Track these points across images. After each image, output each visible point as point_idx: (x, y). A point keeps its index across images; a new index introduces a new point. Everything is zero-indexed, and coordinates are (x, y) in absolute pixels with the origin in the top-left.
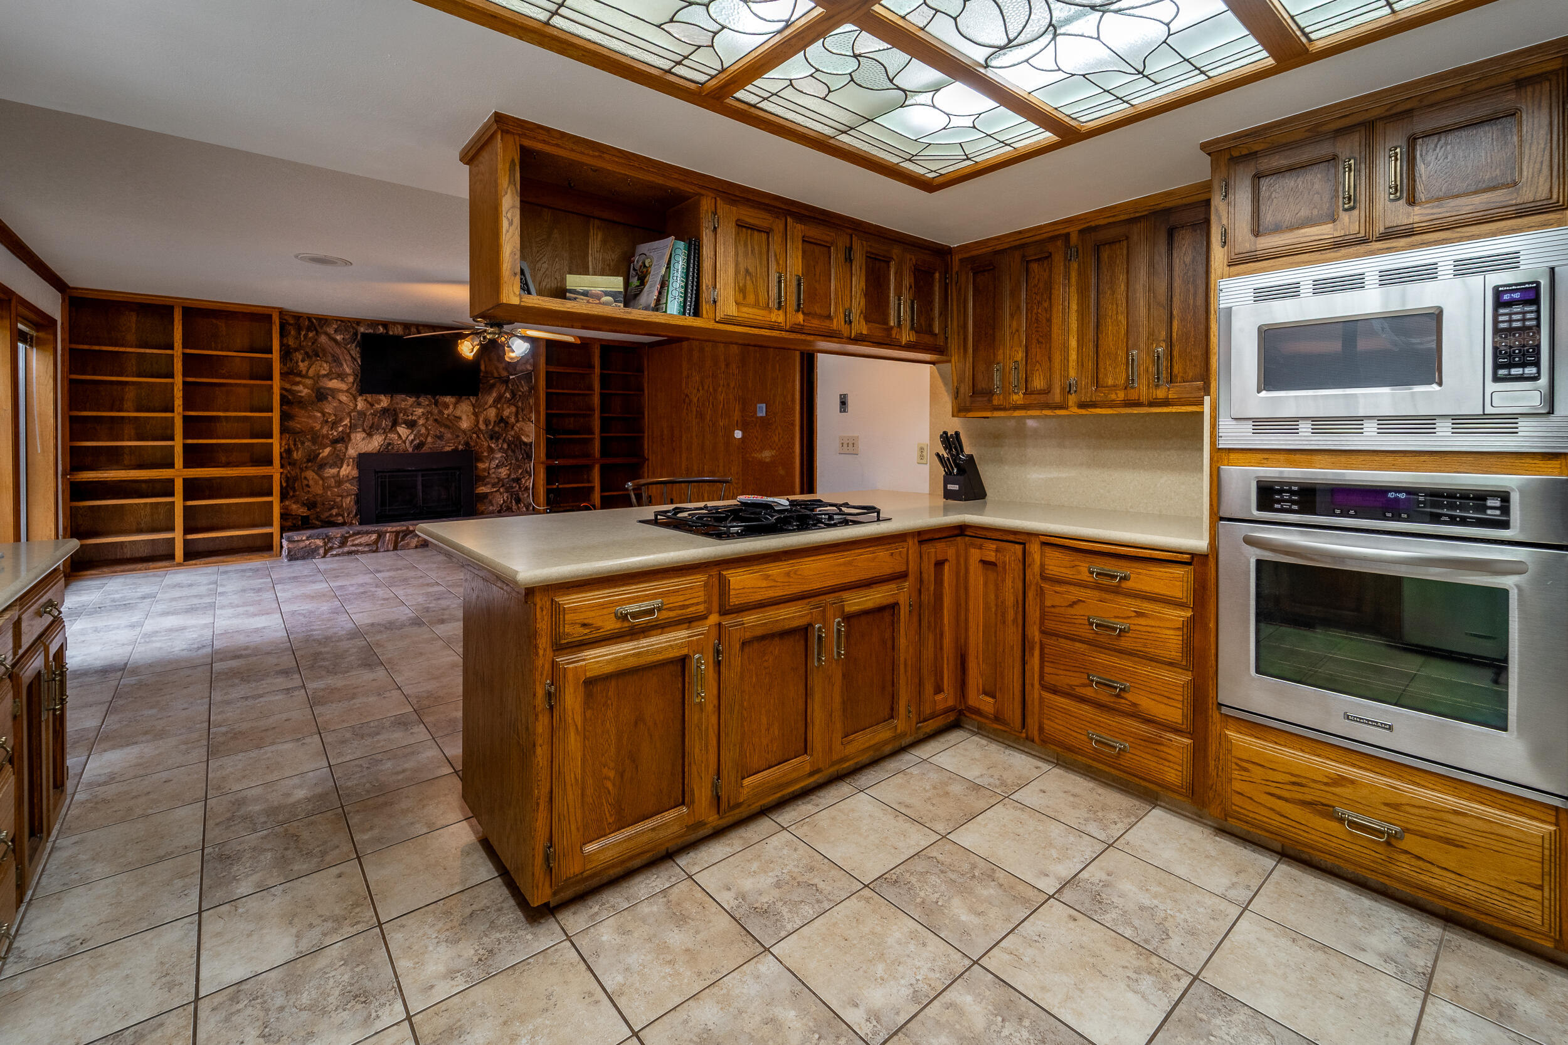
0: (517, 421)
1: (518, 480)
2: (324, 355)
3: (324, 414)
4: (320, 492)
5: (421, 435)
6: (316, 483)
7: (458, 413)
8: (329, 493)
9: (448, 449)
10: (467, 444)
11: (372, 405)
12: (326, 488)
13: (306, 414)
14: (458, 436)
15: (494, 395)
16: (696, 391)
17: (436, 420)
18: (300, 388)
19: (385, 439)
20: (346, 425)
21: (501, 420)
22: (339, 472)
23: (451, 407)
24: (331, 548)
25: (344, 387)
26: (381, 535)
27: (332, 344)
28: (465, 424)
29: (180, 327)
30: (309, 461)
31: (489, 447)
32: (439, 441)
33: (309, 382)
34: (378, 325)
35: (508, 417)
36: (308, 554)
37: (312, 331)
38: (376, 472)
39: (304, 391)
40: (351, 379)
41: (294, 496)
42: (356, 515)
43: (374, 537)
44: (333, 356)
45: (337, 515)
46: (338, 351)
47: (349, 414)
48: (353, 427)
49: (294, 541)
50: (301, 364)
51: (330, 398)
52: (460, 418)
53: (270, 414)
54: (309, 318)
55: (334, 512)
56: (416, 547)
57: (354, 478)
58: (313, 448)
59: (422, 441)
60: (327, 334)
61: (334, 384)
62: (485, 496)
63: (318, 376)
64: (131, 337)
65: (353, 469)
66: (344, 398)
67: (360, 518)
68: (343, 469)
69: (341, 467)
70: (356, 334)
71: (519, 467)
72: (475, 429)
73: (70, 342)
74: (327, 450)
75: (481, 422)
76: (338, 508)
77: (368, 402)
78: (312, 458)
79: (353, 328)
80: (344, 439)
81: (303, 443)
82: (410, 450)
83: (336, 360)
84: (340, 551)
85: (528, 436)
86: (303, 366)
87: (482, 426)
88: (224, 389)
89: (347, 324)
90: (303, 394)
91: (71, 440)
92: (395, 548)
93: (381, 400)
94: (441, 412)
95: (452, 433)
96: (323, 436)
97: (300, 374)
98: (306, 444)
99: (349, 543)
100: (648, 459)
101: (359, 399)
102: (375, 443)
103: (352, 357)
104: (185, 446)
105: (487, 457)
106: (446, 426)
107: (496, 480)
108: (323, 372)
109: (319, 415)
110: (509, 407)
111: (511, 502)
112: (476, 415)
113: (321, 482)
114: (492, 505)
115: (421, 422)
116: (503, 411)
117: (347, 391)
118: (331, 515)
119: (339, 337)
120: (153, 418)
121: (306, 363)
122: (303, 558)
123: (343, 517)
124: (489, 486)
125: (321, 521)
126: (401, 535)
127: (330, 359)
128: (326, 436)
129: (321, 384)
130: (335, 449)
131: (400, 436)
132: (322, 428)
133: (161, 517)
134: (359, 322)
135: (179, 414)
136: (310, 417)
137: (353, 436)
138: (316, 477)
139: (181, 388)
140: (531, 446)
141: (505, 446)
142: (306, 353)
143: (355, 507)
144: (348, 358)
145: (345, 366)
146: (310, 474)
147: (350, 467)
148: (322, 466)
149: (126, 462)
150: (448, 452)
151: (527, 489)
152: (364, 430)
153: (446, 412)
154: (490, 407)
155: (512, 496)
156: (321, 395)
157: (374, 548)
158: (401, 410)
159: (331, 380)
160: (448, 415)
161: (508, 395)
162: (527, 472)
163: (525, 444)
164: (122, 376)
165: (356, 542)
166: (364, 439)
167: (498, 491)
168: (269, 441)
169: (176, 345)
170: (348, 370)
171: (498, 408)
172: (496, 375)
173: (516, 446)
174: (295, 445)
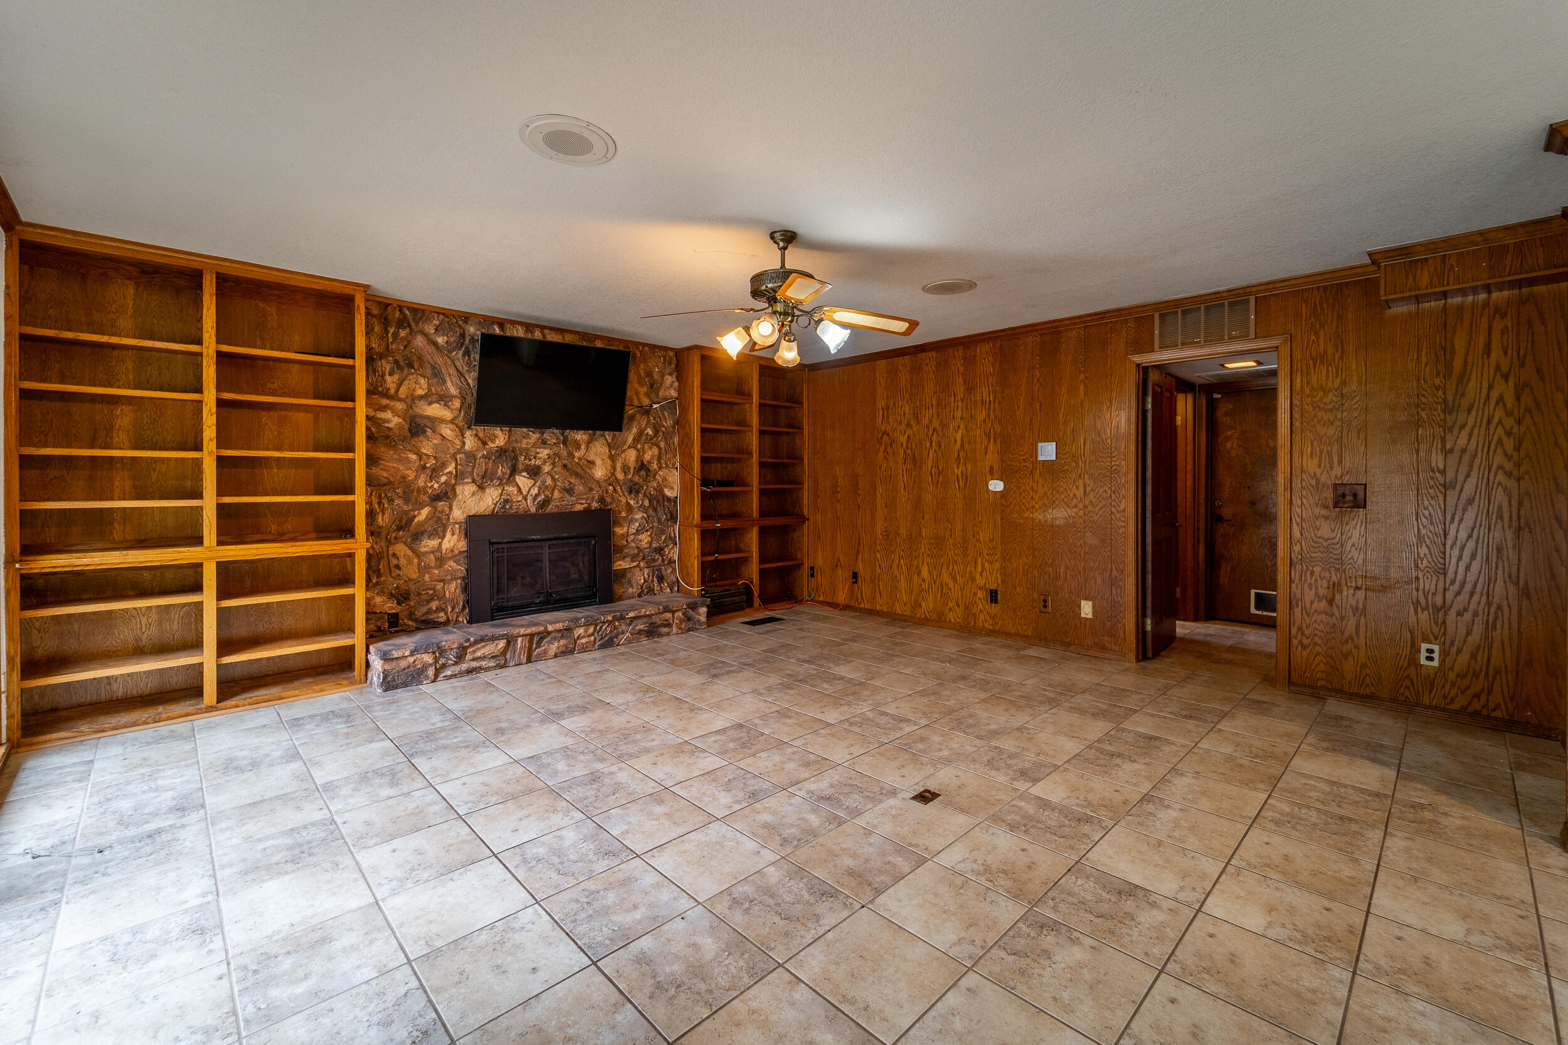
0: (660, 468)
1: (660, 550)
2: (421, 366)
3: (420, 456)
4: (414, 576)
5: (547, 487)
6: (410, 562)
7: (591, 456)
8: (427, 576)
9: (579, 508)
10: (602, 500)
11: (484, 443)
12: (424, 569)
13: (396, 457)
14: (591, 489)
15: (635, 430)
16: (903, 427)
17: (565, 466)
18: (388, 415)
19: (501, 495)
20: (450, 473)
21: (642, 467)
22: (440, 544)
23: (583, 447)
24: (444, 666)
25: (447, 414)
26: (510, 641)
27: (431, 349)
28: (599, 473)
29: (213, 310)
30: (399, 528)
31: (628, 503)
32: (568, 497)
33: (400, 406)
34: (493, 323)
35: (650, 462)
36: (411, 678)
37: (404, 328)
38: (491, 543)
39: (393, 420)
40: (457, 404)
41: (377, 584)
42: (464, 608)
43: (502, 644)
44: (433, 368)
45: (440, 609)
46: (439, 360)
47: (454, 457)
48: (459, 476)
49: (392, 659)
50: (388, 378)
51: (429, 432)
52: (593, 463)
53: (350, 455)
54: (401, 306)
55: (434, 605)
56: (556, 656)
57: (460, 552)
58: (405, 507)
59: (547, 496)
60: (425, 335)
61: (434, 410)
62: (623, 573)
63: (413, 399)
64: (125, 322)
65: (459, 540)
66: (447, 431)
67: (471, 614)
68: (446, 540)
69: (443, 537)
70: (463, 336)
71: (662, 532)
72: (612, 480)
73: (22, 323)
74: (425, 512)
75: (618, 469)
76: (439, 599)
77: (479, 439)
78: (403, 523)
79: (460, 326)
80: (446, 495)
81: (391, 501)
82: (533, 510)
83: (437, 375)
84: (457, 669)
85: (672, 488)
86: (391, 381)
87: (620, 476)
88: (274, 414)
89: (453, 319)
90: (391, 425)
91: (23, 498)
92: (529, 661)
93: (495, 436)
94: (571, 455)
95: (585, 485)
96: (419, 491)
97: (385, 394)
98: (397, 502)
99: (469, 657)
100: (808, 519)
101: (468, 433)
102: (487, 501)
103: (458, 371)
104: (220, 507)
105: (624, 518)
106: (577, 475)
107: (636, 551)
108: (420, 392)
109: (414, 457)
110: (651, 448)
111: (653, 581)
112: (612, 458)
113: (416, 560)
114: (632, 586)
115: (547, 468)
116: (644, 453)
117: (452, 422)
118: (430, 611)
119: (441, 340)
120: (162, 460)
121: (396, 377)
122: (405, 685)
123: (446, 613)
124: (628, 559)
125: (416, 621)
126: (536, 639)
127: (429, 372)
128: (422, 491)
129: (417, 410)
130: (435, 508)
131: (520, 490)
132: (417, 477)
133: (175, 627)
134: (467, 317)
135: (210, 453)
136: (401, 460)
137: (459, 489)
138: (409, 553)
139: (214, 410)
140: (676, 502)
141: (647, 503)
142: (396, 362)
143: (462, 597)
144: (452, 371)
145: (449, 384)
146: (401, 549)
147: (455, 537)
148: (417, 536)
149: (117, 536)
150: (579, 512)
151: (671, 562)
152: (474, 481)
153: (577, 454)
154: (629, 447)
155: (654, 572)
156: (417, 427)
157: (501, 662)
158: (522, 450)
159: (430, 404)
160: (580, 459)
161: (650, 431)
162: (671, 538)
163: (669, 499)
164: (111, 386)
165: (478, 654)
166: (473, 494)
167: (637, 566)
168: (349, 498)
169: (206, 336)
170: (453, 391)
171: (638, 450)
172: (636, 403)
173: (658, 502)
174: (380, 503)
